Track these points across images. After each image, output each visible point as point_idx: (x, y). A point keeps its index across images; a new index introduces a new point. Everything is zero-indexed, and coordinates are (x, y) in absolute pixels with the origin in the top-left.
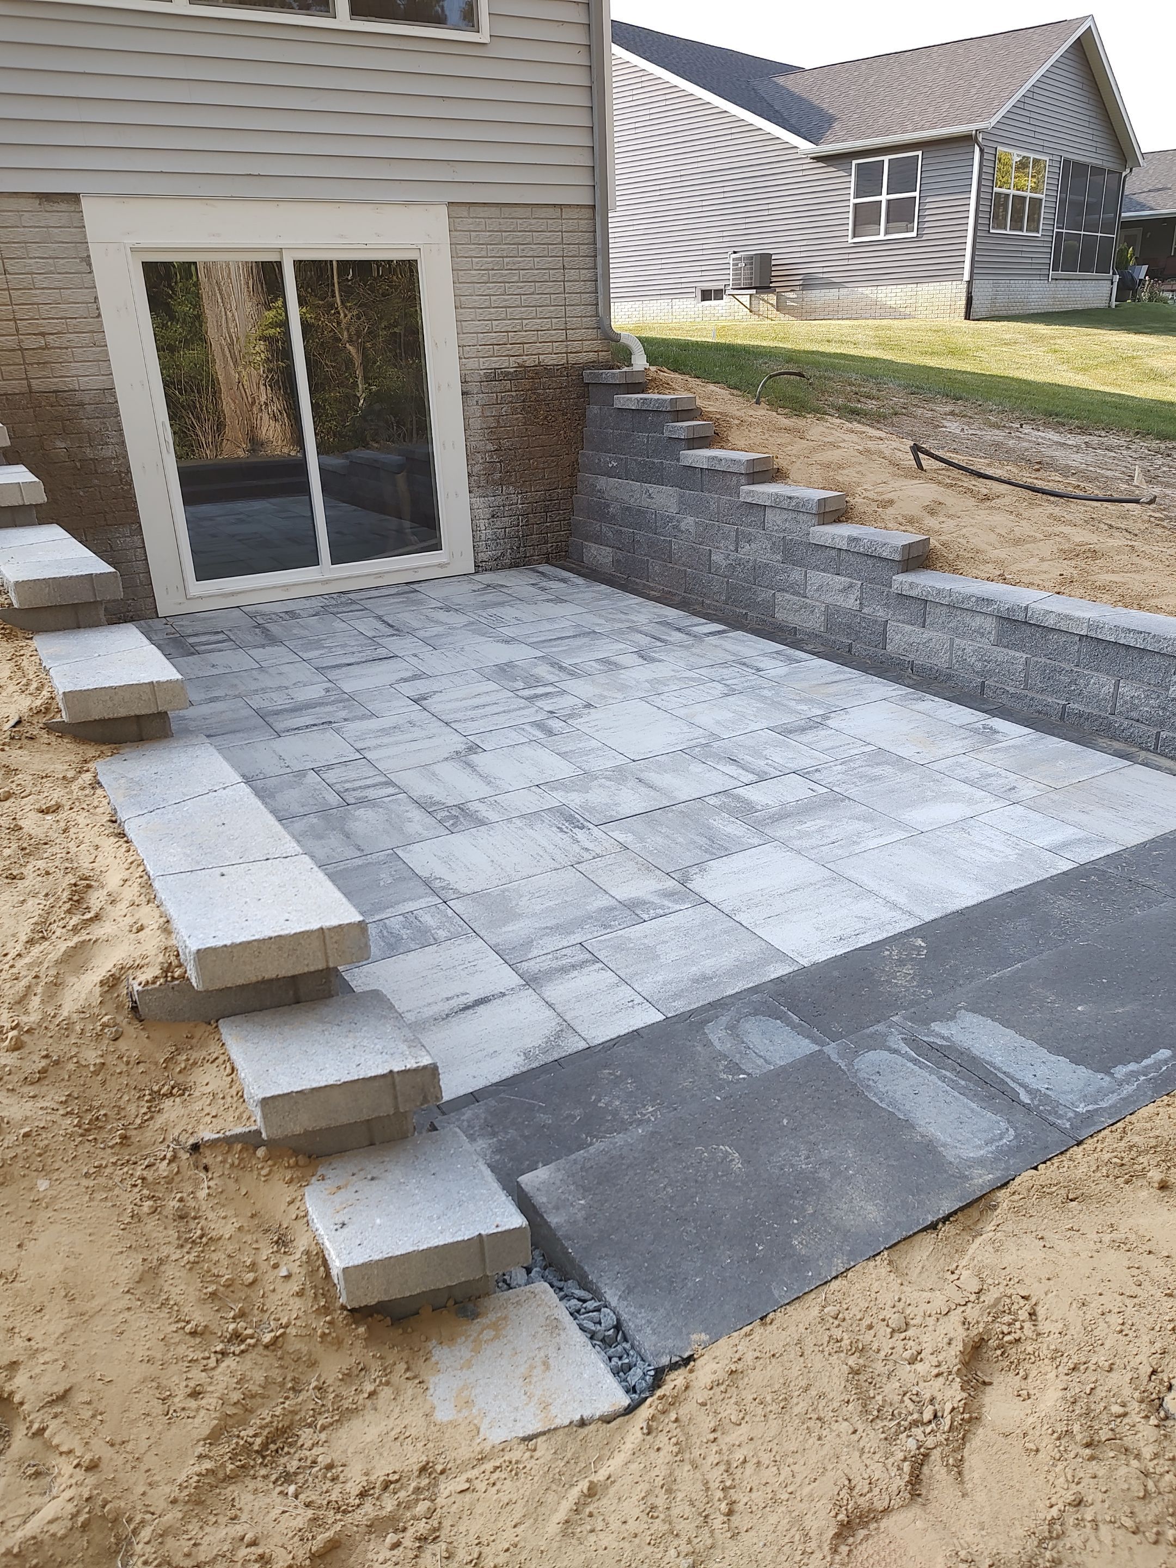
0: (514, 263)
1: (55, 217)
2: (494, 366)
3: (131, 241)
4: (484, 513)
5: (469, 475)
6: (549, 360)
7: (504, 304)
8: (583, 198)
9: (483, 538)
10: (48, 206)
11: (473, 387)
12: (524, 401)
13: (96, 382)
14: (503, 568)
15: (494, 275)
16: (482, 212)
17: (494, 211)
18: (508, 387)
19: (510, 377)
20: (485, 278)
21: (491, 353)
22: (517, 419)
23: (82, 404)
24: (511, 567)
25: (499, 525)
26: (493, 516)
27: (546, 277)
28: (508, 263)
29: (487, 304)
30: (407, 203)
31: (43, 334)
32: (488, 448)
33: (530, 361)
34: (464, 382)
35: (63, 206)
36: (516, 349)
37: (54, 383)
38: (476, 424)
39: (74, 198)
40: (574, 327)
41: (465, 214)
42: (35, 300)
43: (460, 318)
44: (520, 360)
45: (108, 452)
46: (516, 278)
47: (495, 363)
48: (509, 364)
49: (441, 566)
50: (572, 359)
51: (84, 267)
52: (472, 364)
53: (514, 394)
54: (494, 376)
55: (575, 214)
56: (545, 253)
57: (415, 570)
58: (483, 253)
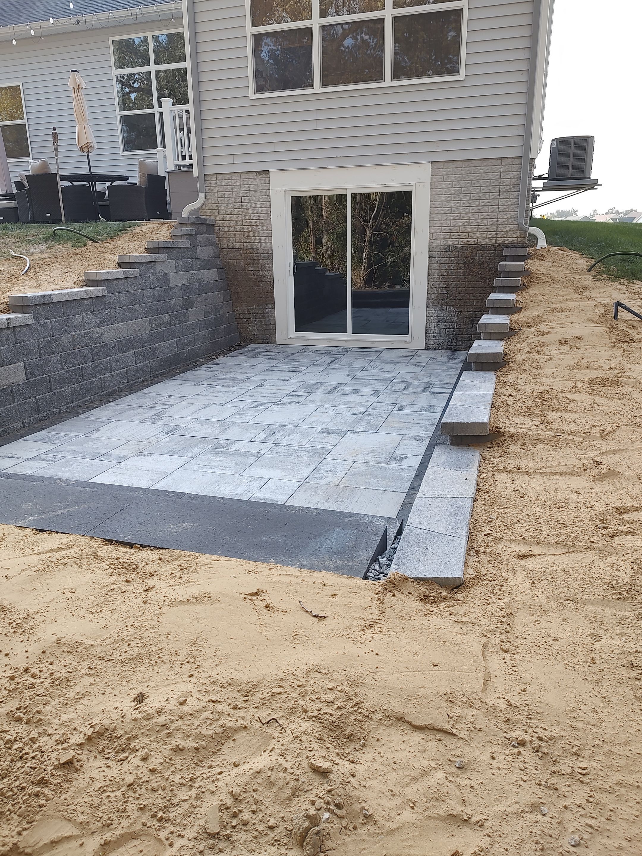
0: (468, 190)
1: (260, 180)
2: (449, 243)
3: (285, 188)
4: (434, 320)
5: (428, 299)
6: (483, 241)
7: (459, 211)
8: (517, 153)
9: (432, 332)
10: (258, 176)
11: (436, 254)
12: (465, 263)
13: (266, 245)
14: (442, 349)
15: (455, 197)
16: (451, 165)
17: (459, 164)
18: (457, 255)
19: (458, 250)
20: (449, 199)
21: (448, 237)
22: (460, 272)
23: (260, 254)
24: (447, 349)
25: (442, 326)
26: (439, 322)
27: (487, 197)
28: (464, 191)
29: (449, 212)
30: (409, 164)
31: (251, 226)
32: (441, 286)
33: (471, 242)
34: (431, 251)
35: (264, 176)
36: (465, 235)
37: (252, 245)
38: (435, 273)
39: (267, 172)
40: (502, 223)
41: (442, 167)
42: (250, 212)
43: (432, 219)
44: (465, 241)
45: (267, 274)
46: (468, 198)
47: (450, 242)
48: (460, 243)
49: (406, 343)
50: (499, 241)
51: (268, 199)
52: (437, 242)
53: (459, 258)
54: (448, 249)
55: (510, 162)
56: (488, 184)
57: (392, 342)
58: (450, 186)
